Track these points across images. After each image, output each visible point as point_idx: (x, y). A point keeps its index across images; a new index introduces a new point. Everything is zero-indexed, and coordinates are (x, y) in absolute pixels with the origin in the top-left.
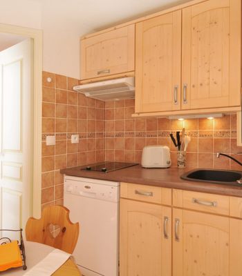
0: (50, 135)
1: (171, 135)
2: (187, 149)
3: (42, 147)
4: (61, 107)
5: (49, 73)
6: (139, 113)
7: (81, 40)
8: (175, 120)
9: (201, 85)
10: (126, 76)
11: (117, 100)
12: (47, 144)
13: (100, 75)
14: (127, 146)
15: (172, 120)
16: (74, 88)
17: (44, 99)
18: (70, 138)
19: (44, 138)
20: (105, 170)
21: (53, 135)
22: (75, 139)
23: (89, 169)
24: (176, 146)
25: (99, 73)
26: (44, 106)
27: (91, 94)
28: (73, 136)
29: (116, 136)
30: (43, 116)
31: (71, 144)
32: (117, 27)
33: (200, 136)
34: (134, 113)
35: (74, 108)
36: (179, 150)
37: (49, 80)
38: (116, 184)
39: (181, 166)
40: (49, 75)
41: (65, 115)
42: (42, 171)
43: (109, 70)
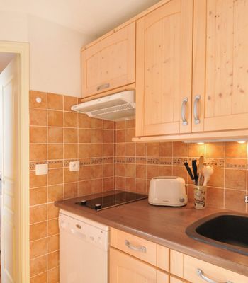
0: (41, 163)
1: (186, 164)
2: (208, 183)
3: (30, 178)
4: (56, 130)
5: (38, 92)
6: (139, 137)
7: (82, 51)
8: (194, 144)
9: (220, 95)
10: (126, 90)
11: (127, 119)
12: (37, 174)
13: (100, 91)
14: (138, 173)
15: (191, 144)
16: (73, 108)
17: (32, 122)
18: (68, 165)
19: (32, 167)
20: (99, 207)
21: (45, 163)
22: (74, 166)
23: (84, 204)
24: (193, 179)
25: (98, 89)
26: (32, 131)
27: (93, 114)
28: (71, 164)
29: (127, 161)
30: (31, 142)
31: (70, 172)
32: (116, 29)
33: (228, 166)
34: (134, 136)
35: (73, 130)
36: (196, 184)
37: (38, 100)
38: (106, 228)
39: (199, 207)
40: (39, 94)
41: (61, 140)
42: (31, 205)
43: (108, 85)
